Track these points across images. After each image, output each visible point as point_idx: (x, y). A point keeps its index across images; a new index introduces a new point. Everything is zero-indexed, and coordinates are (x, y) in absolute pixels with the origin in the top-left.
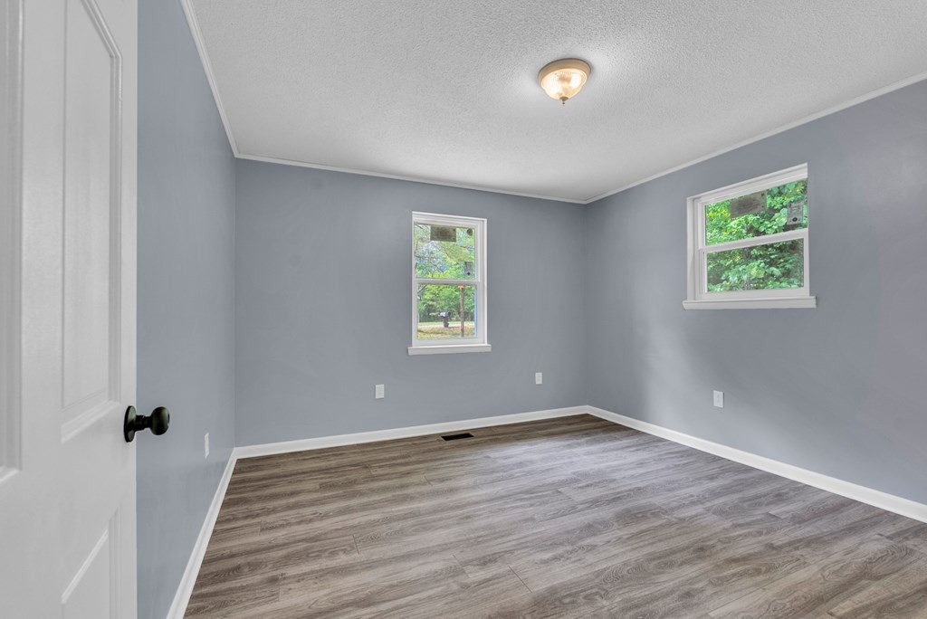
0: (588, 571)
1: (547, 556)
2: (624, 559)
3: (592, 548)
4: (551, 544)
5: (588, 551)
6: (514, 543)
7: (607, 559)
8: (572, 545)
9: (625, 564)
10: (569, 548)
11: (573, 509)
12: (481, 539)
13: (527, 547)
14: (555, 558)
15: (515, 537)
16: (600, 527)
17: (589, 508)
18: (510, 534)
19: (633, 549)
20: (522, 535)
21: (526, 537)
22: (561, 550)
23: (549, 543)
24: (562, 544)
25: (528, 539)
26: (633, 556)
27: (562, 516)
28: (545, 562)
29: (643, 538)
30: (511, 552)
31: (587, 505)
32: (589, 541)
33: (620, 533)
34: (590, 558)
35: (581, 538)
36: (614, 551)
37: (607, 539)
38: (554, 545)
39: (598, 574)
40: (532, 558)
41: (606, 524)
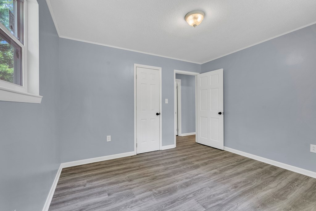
0: (188, 173)
1: (200, 175)
2: (178, 176)
3: (187, 178)
4: (200, 178)
5: (188, 177)
6: (211, 179)
7: (183, 175)
8: (193, 179)
9: (178, 174)
10: (194, 178)
11: (195, 194)
12: (223, 179)
13: (207, 177)
14: (197, 175)
15: (212, 180)
16: (184, 186)
17: (187, 195)
18: (214, 181)
19: (174, 178)
20: (210, 181)
21: (209, 181)
22: (196, 177)
23: (200, 179)
24: (196, 179)
25: (207, 180)
26: (175, 177)
27: (199, 190)
28: (200, 174)
29: (169, 182)
30: (210, 176)
31: (188, 197)
32: (188, 180)
33: (177, 183)
34: (188, 175)
35: (190, 181)
36: (180, 178)
37: (182, 181)
38: (199, 178)
39: (186, 172)
40: (204, 175)
41: (181, 187)
